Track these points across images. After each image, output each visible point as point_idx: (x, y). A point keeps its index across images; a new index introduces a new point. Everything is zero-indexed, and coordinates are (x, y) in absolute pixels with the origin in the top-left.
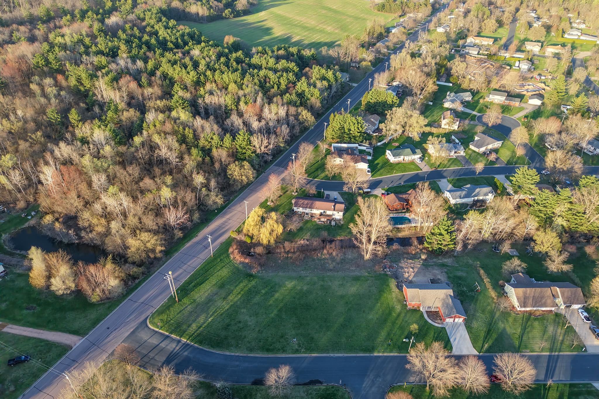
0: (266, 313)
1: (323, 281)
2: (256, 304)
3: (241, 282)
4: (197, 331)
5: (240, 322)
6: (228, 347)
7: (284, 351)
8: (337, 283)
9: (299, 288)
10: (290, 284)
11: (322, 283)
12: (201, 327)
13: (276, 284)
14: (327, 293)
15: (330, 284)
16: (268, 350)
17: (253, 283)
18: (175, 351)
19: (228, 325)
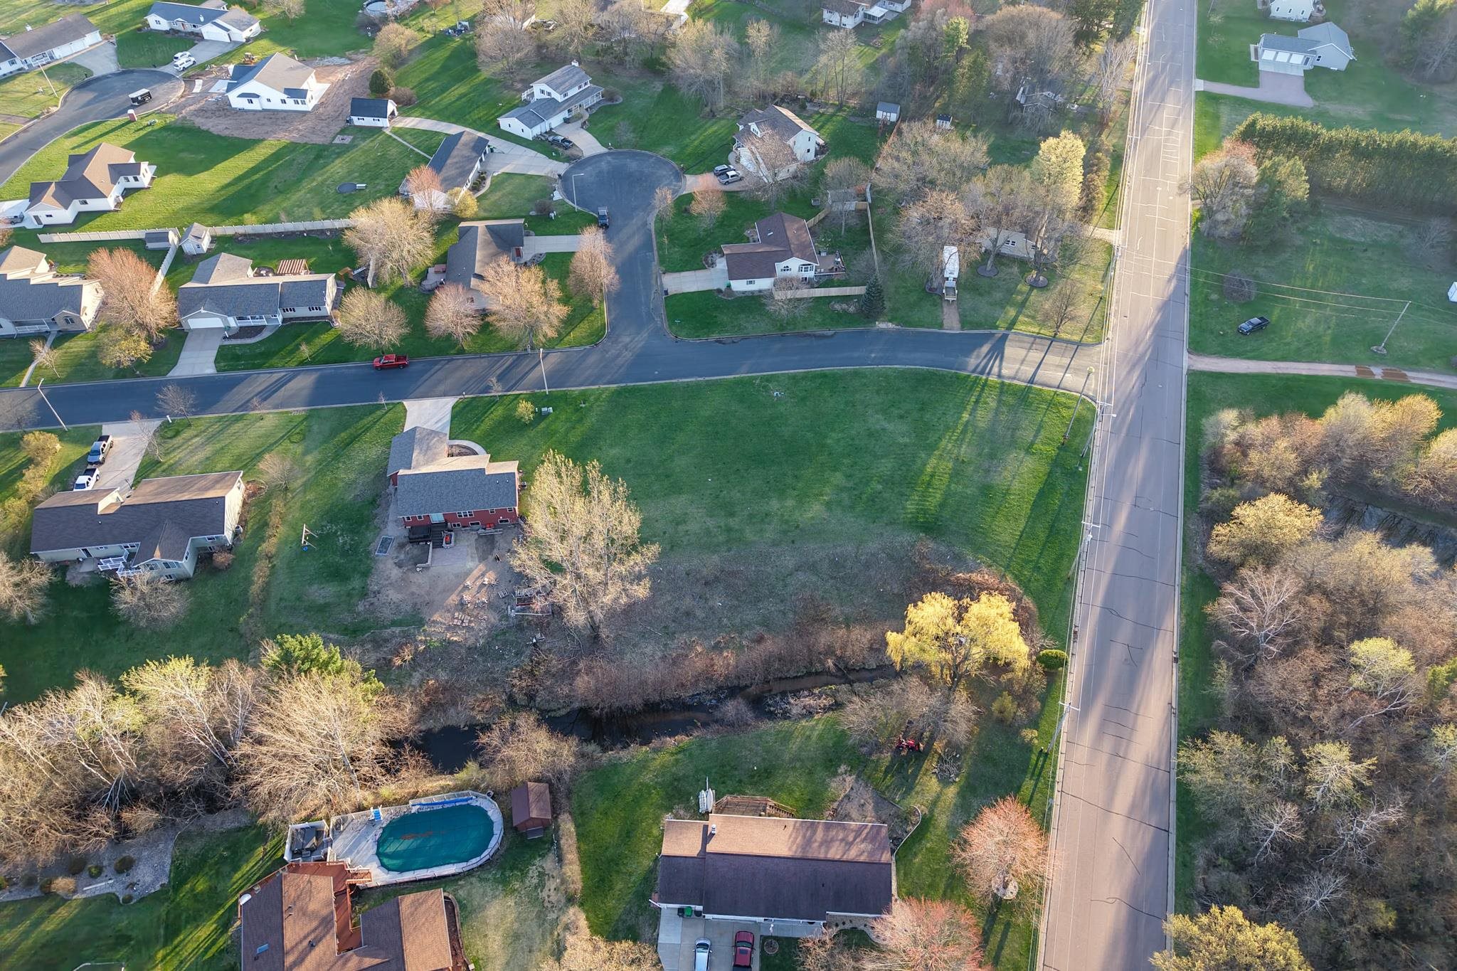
0: (853, 439)
1: (729, 530)
2: (882, 457)
3: (942, 505)
4: (980, 395)
5: (901, 417)
6: (902, 375)
7: (794, 377)
8: (693, 527)
9: (790, 503)
10: (815, 510)
11: (733, 522)
12: (977, 402)
13: (852, 507)
14: (717, 497)
15: (711, 523)
16: (824, 376)
17: (911, 507)
18: (997, 362)
19: (922, 409)
